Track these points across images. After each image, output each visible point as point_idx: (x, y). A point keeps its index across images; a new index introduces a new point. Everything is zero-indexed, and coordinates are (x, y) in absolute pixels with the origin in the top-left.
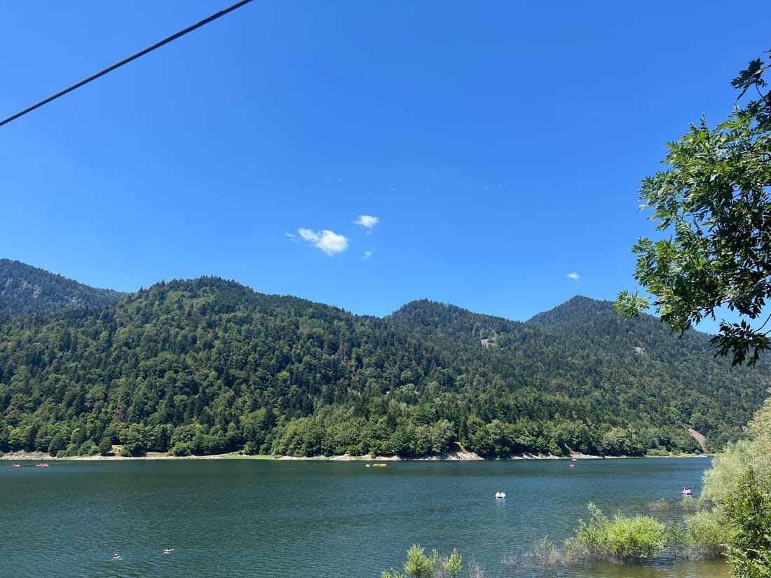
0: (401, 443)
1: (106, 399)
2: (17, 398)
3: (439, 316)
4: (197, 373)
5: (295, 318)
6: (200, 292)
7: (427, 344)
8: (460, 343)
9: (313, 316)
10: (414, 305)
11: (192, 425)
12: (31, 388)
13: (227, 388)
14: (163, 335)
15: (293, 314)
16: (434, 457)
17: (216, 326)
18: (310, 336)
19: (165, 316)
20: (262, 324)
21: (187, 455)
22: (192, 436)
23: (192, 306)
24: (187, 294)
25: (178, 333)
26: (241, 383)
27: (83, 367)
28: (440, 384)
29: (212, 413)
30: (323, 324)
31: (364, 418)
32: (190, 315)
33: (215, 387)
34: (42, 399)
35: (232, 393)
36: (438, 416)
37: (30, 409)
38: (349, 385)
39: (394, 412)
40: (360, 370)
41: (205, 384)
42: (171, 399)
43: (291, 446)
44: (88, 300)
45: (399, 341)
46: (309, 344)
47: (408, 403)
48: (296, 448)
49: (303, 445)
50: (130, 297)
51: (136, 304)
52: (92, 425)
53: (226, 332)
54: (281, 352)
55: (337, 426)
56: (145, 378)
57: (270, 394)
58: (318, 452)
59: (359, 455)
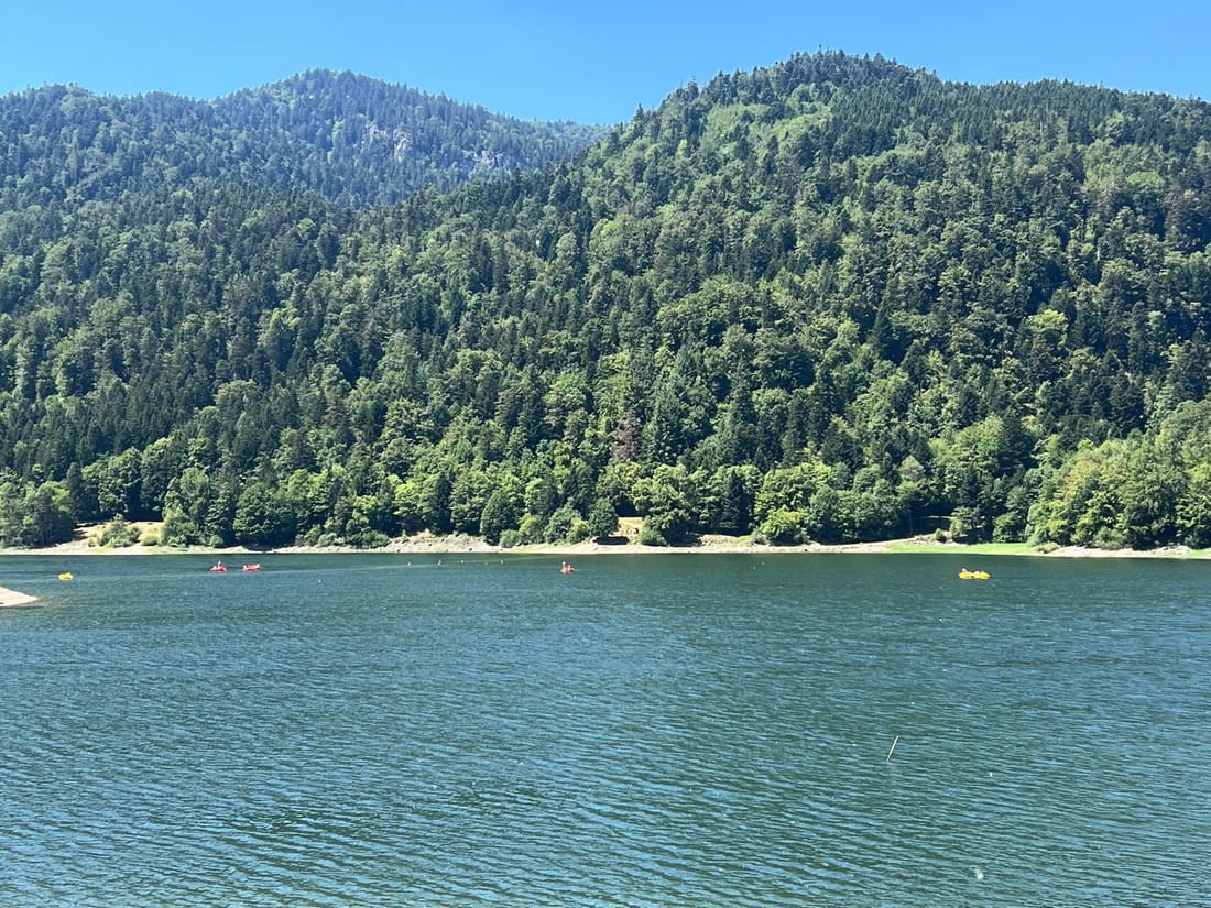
1: (590, 405)
2: (396, 406)
4: (806, 329)
5: (1071, 146)
6: (792, 101)
9: (1125, 137)
11: (805, 465)
12: (424, 386)
13: (887, 364)
14: (709, 230)
15: (1062, 138)
17: (844, 193)
18: (1121, 199)
19: (708, 179)
20: (972, 176)
21: (800, 542)
22: (808, 492)
23: (773, 145)
24: (757, 109)
25: (744, 223)
26: (927, 349)
27: (529, 328)
29: (853, 433)
30: (1161, 155)
32: (770, 168)
33: (857, 364)
34: (451, 410)
35: (901, 377)
37: (429, 434)
41: (828, 355)
42: (745, 399)
43: (1085, 520)
44: (517, 153)
46: (1118, 222)
48: (1099, 525)
49: (1122, 518)
50: (615, 136)
51: (631, 154)
52: (567, 471)
53: (872, 210)
54: (1036, 254)
56: (675, 348)
57: (1012, 377)
58: (1169, 536)
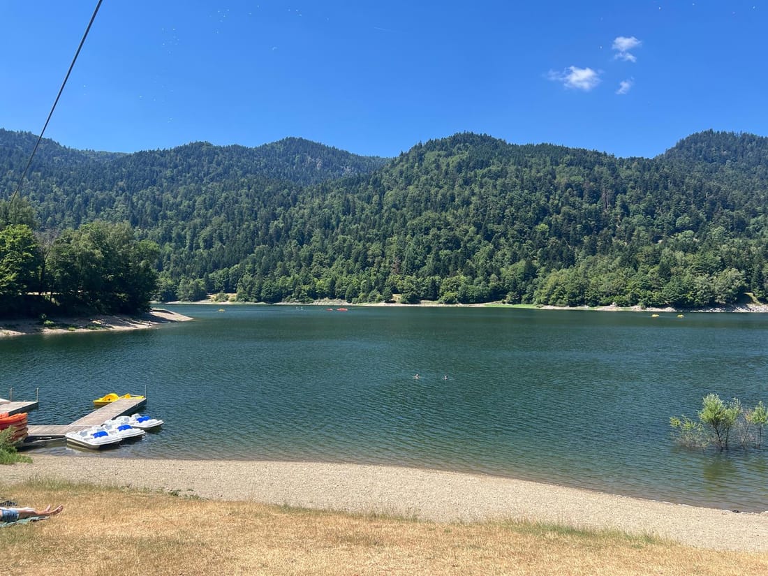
0: (676, 294)
1: (383, 255)
2: (317, 255)
3: (728, 149)
4: (458, 230)
5: (551, 167)
6: (454, 150)
7: (711, 183)
8: (755, 179)
9: (570, 164)
10: (695, 139)
11: (457, 276)
12: (326, 248)
13: (486, 242)
14: (425, 195)
15: (548, 164)
16: (718, 309)
17: (472, 182)
18: (568, 186)
19: (425, 178)
20: (517, 177)
21: (455, 303)
22: (458, 286)
23: (448, 165)
24: (443, 153)
25: (437, 192)
26: (500, 237)
27: (363, 228)
28: (727, 229)
29: (474, 266)
30: (583, 170)
31: (632, 269)
32: (447, 173)
33: (476, 242)
34: (336, 256)
35: (491, 246)
36: (723, 265)
37: (328, 264)
38: (614, 235)
39: (668, 262)
40: (626, 218)
41: (466, 239)
42: (437, 254)
43: (553, 296)
44: (359, 168)
45: (675, 184)
46: (567, 193)
47: (685, 251)
48: (558, 298)
49: (566, 296)
50: (393, 162)
51: (398, 168)
52: (375, 278)
53: (482, 188)
54: (538, 204)
55: (601, 277)
56: (413, 236)
57: (529, 247)
58: (582, 302)
59: (627, 306)
